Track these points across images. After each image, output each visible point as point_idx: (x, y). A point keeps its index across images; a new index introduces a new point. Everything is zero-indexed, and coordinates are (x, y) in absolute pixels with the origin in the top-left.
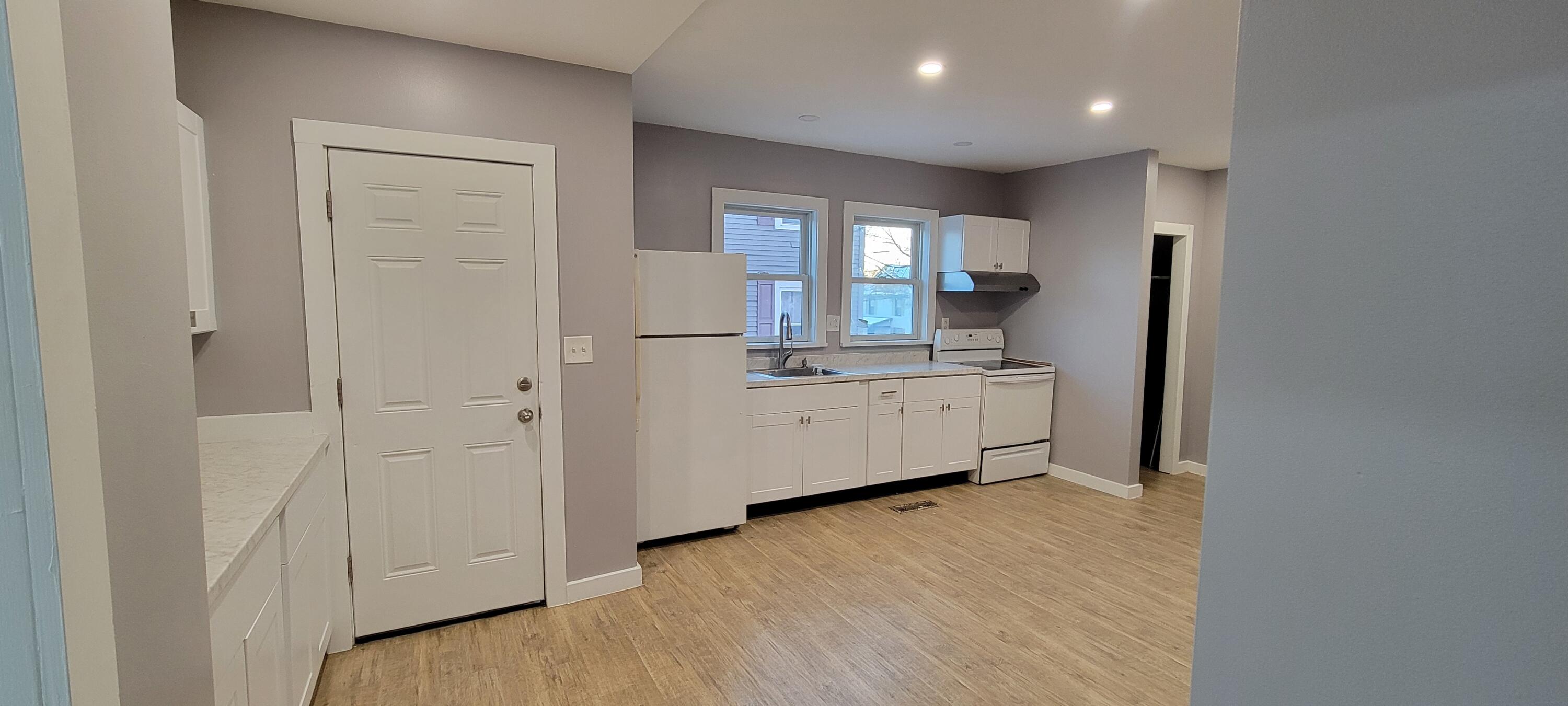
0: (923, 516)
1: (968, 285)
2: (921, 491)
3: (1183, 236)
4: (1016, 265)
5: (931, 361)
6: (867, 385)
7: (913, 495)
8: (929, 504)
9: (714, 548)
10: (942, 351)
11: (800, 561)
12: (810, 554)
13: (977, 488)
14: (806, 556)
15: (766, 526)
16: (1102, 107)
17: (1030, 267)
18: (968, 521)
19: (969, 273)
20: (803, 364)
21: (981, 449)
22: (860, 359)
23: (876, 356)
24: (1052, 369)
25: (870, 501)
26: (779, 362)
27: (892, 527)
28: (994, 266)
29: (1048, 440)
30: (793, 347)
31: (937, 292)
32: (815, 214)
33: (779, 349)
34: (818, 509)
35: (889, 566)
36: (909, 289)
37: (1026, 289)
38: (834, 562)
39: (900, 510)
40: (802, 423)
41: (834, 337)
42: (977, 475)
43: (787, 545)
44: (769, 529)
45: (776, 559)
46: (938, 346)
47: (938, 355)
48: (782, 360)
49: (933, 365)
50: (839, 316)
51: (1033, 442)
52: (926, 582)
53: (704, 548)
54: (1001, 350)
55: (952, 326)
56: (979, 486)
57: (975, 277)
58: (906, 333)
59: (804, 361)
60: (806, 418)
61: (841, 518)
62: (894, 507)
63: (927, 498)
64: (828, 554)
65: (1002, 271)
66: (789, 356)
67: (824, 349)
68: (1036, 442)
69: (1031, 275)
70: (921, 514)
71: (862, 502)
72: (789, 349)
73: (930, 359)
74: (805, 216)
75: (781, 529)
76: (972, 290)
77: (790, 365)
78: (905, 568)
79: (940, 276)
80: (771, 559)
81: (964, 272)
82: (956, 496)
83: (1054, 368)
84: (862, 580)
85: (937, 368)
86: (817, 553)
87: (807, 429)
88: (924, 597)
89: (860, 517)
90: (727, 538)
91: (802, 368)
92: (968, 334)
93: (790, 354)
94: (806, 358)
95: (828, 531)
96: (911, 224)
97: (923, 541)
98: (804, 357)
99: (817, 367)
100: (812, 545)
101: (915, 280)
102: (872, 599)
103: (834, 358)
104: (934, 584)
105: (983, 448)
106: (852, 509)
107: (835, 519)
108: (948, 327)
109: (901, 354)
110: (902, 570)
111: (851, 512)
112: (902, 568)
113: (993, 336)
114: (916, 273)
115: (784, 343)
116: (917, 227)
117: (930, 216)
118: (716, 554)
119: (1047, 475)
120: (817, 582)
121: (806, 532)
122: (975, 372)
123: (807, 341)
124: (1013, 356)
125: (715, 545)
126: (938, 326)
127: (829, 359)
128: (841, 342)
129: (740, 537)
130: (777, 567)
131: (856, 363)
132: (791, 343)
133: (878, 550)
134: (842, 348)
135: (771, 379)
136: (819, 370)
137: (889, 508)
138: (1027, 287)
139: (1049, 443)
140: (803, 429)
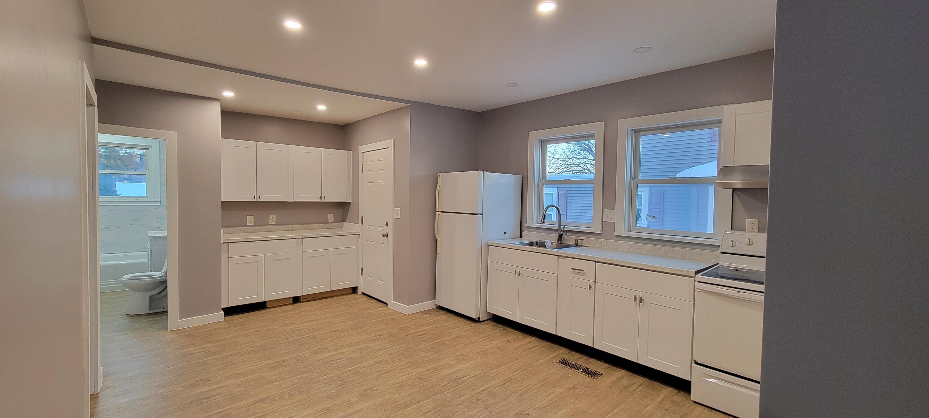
8: (593, 374)
10: (722, 253)
20: (575, 242)
23: (648, 247)
41: (610, 226)
46: (721, 247)
47: (720, 257)
50: (614, 211)
58: (708, 232)
59: (577, 240)
77: (565, 242)
87: (521, 280)
105: (694, 360)
109: (679, 250)
127: (602, 242)
134: (617, 236)
140: (520, 278)
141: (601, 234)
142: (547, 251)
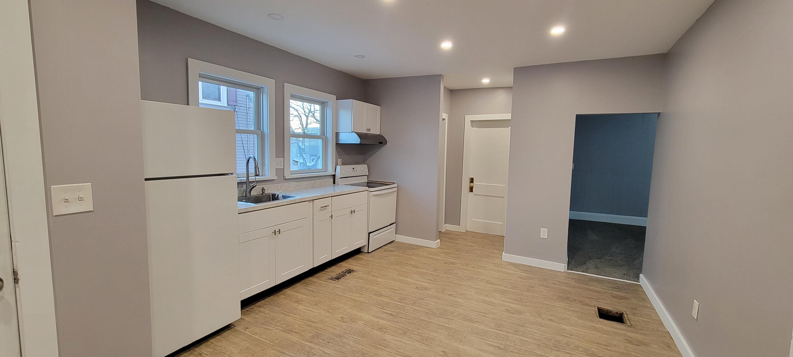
0: (350, 280)
1: (355, 140)
2: (341, 263)
3: (445, 119)
4: (375, 131)
5: (334, 184)
6: (312, 203)
7: (337, 267)
8: (350, 271)
9: (219, 348)
10: (341, 178)
11: (294, 338)
12: (298, 330)
13: (367, 255)
14: (296, 332)
15: (253, 315)
16: (447, 45)
17: (381, 131)
18: (377, 277)
19: (357, 133)
20: (262, 191)
21: (368, 233)
22: (296, 186)
23: (305, 183)
24: (396, 185)
25: (315, 277)
26: (246, 192)
27: (338, 292)
28: (367, 130)
29: (394, 223)
30: (256, 180)
31: (336, 144)
32: (266, 88)
33: (246, 182)
34: (284, 291)
35: (355, 323)
36: (320, 141)
37: (382, 143)
38: (318, 332)
39: (336, 279)
40: (275, 234)
41: (280, 172)
42: (367, 248)
43: (277, 327)
44: (257, 316)
45: (276, 342)
46: (338, 175)
47: (339, 181)
48: (248, 190)
49: (336, 186)
50: (283, 158)
51: (389, 225)
52: (383, 329)
53: (209, 350)
54: (367, 176)
55: (343, 164)
56: (368, 254)
57: (360, 135)
58: (319, 169)
59: (263, 189)
60: (277, 230)
61: (303, 294)
62: (332, 278)
63: (345, 267)
64: (310, 326)
65: (370, 132)
66: (254, 187)
67: (274, 181)
68: (391, 225)
69: (382, 136)
70: (350, 279)
71: (310, 278)
72: (253, 182)
73: (333, 183)
74: (258, 90)
75: (266, 314)
76: (359, 143)
77: (254, 193)
78: (365, 322)
79: (337, 134)
80: (272, 344)
81: (354, 133)
82: (361, 263)
83: (397, 185)
84: (345, 340)
85: (339, 189)
86: (303, 327)
87: (278, 238)
88: (388, 341)
89: (316, 290)
90: (225, 334)
91: (262, 194)
92: (352, 168)
93: (254, 186)
94: (263, 188)
95: (301, 307)
96: (320, 102)
97: (363, 298)
98: (262, 186)
99: (278, 194)
100: (296, 321)
101: (323, 136)
102: (360, 354)
103: (281, 186)
104: (387, 328)
105: (369, 232)
106: (307, 285)
107: (300, 296)
108: (341, 164)
109: (318, 181)
110: (363, 324)
111: (308, 288)
112: (363, 322)
113: (362, 169)
114: (323, 131)
115: (250, 178)
116: (323, 104)
117: (331, 98)
118: (224, 353)
119: (394, 241)
120: (316, 353)
121: (285, 312)
122: (365, 190)
123: (262, 176)
124: (373, 179)
125: (218, 344)
126: (337, 164)
127: (278, 187)
128: (285, 175)
129: (237, 330)
130: (280, 349)
131: (294, 189)
132: (255, 178)
133: (341, 313)
134: (286, 179)
135: (251, 205)
136: (280, 196)
137: (329, 279)
138: (382, 142)
139: (395, 224)
140: (276, 239)
141: (273, 180)
142: (301, 200)
